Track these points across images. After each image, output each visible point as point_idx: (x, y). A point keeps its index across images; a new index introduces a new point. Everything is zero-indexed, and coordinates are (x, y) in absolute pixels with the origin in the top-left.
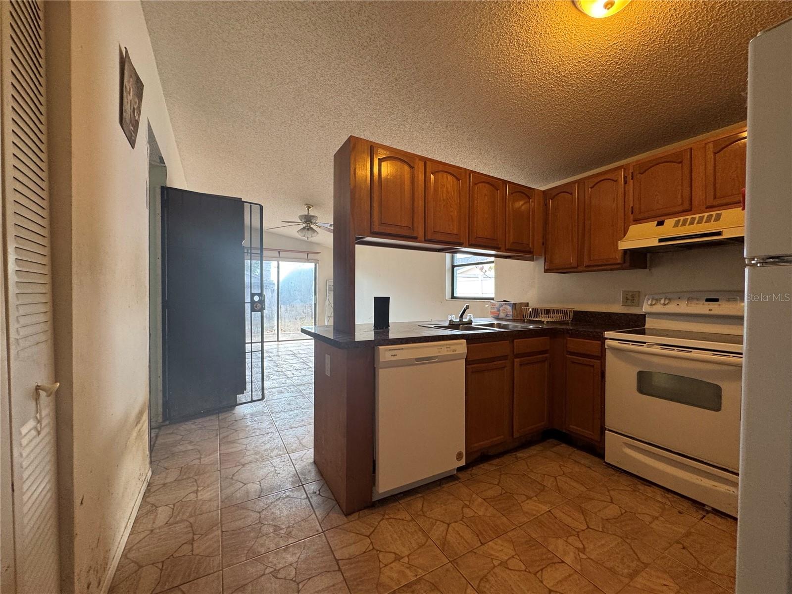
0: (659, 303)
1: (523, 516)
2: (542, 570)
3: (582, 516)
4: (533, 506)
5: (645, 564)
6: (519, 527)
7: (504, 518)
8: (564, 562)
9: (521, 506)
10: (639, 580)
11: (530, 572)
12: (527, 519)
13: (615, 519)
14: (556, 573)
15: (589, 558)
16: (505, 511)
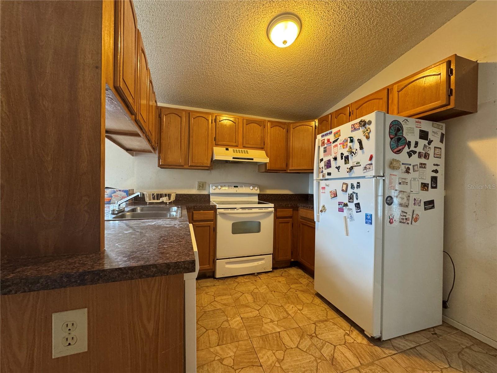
0: (217, 188)
1: (242, 332)
2: (284, 344)
3: (249, 308)
4: (235, 323)
5: (282, 306)
6: (250, 338)
7: (240, 342)
8: (279, 332)
9: (233, 328)
10: (290, 313)
11: (285, 350)
12: (244, 331)
13: (254, 299)
14: (286, 339)
15: (277, 321)
16: (234, 338)
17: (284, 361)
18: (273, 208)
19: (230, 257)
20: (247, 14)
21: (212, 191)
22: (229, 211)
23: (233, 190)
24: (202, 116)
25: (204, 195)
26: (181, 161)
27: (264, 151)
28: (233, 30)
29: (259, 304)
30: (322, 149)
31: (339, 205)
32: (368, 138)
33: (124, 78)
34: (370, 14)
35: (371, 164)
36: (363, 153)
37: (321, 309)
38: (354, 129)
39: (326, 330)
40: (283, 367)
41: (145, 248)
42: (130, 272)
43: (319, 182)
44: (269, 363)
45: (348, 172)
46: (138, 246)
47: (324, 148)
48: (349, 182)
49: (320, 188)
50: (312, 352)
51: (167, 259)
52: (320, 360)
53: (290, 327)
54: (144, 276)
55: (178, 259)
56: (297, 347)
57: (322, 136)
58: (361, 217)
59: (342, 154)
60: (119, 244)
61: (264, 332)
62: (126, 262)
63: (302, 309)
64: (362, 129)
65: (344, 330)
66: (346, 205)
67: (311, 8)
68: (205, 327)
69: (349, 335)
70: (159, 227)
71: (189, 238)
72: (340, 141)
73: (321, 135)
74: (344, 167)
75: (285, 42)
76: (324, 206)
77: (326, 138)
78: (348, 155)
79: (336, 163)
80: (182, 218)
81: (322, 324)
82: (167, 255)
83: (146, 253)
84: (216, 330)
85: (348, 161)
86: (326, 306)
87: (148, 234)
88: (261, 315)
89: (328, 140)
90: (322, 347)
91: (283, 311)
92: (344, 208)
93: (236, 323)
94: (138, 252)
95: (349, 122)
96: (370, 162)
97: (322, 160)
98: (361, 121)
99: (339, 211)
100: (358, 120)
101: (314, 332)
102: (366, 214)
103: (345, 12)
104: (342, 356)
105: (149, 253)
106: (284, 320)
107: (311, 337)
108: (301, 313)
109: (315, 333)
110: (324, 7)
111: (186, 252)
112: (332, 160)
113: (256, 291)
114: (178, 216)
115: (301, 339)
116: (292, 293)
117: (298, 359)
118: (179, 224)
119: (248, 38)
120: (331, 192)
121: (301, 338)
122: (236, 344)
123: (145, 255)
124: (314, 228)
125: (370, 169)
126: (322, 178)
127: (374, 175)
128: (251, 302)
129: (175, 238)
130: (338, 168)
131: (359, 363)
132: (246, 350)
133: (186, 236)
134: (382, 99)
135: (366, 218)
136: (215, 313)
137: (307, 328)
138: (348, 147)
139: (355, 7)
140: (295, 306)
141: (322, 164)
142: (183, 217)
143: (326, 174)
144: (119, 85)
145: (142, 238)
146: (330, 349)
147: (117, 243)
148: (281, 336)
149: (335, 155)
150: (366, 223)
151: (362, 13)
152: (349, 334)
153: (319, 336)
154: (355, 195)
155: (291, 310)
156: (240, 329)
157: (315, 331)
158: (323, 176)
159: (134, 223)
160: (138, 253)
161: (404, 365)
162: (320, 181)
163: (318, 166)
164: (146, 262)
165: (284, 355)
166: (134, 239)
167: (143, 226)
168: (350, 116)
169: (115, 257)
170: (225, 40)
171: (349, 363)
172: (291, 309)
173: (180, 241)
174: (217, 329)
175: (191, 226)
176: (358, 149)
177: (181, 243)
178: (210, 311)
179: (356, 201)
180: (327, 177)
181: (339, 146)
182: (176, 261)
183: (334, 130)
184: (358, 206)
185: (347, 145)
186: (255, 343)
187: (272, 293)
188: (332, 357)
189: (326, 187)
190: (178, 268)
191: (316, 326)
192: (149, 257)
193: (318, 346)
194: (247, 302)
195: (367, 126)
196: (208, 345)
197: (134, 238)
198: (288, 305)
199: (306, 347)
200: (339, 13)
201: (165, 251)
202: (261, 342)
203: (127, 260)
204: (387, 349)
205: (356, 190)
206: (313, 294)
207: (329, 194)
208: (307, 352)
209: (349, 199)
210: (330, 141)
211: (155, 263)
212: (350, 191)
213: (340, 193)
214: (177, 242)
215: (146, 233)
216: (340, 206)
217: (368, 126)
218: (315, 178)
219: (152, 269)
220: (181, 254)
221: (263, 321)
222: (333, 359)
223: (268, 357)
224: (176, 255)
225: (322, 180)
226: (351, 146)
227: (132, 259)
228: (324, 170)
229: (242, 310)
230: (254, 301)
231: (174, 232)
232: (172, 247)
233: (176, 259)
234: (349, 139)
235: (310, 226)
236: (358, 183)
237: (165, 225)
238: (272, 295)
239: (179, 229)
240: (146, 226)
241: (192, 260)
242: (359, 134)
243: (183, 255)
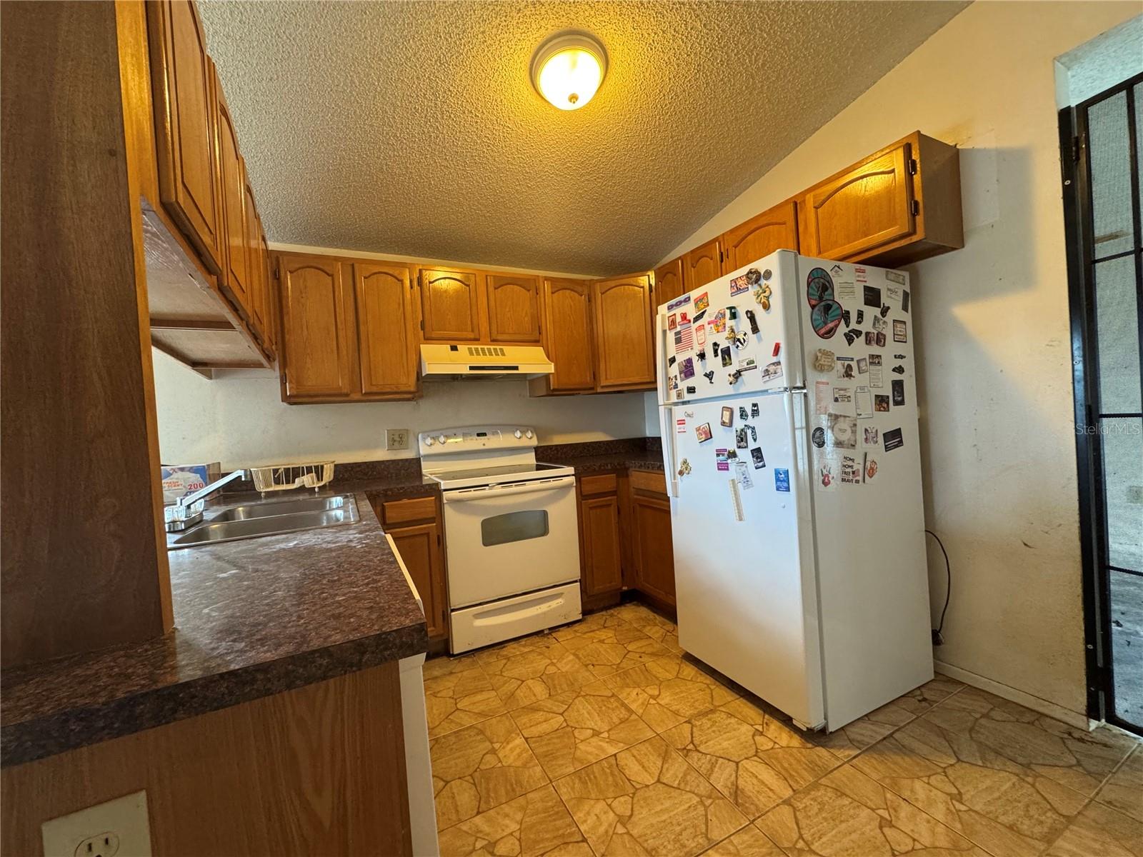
0: (437, 442)
1: (531, 770)
2: (629, 780)
3: (541, 713)
4: (513, 751)
5: (613, 695)
6: (551, 782)
7: (530, 796)
8: (615, 755)
9: (509, 766)
10: (633, 707)
11: (634, 794)
12: (536, 768)
13: (550, 689)
14: (632, 768)
15: (608, 731)
16: (516, 790)
17: (634, 819)
18: (573, 475)
19: (482, 601)
20: (482, 29)
21: (424, 450)
22: (472, 493)
23: (476, 443)
24: (386, 271)
25: (407, 460)
26: (340, 384)
27: (542, 348)
28: (451, 67)
29: (561, 698)
30: (671, 336)
31: (718, 455)
32: (766, 307)
33: (185, 181)
34: (749, 42)
35: (779, 363)
36: (760, 339)
37: (698, 688)
38: (737, 289)
39: (714, 731)
40: (635, 832)
41: (286, 610)
42: (260, 676)
43: (671, 410)
44: (602, 830)
45: (731, 383)
46: (267, 608)
47: (676, 334)
48: (736, 404)
49: (675, 422)
50: (691, 786)
51: (354, 630)
52: (710, 801)
53: (637, 740)
54: (298, 682)
55: (383, 626)
56: (658, 781)
57: (670, 308)
58: (765, 477)
59: (715, 344)
60: (212, 610)
61: (581, 761)
62: (246, 652)
63: (659, 695)
64: (753, 289)
65: (752, 725)
66: (733, 455)
67: (626, 22)
68: (440, 775)
69: (761, 734)
70: (309, 551)
71: (395, 570)
72: (710, 316)
73: (666, 305)
74: (723, 374)
75: (573, 98)
76: (685, 462)
77: (678, 311)
78: (729, 347)
79: (704, 366)
80: (364, 523)
81: (704, 720)
82: (352, 620)
83: (294, 621)
84: (469, 778)
85: (730, 359)
86: (708, 680)
87: (284, 572)
88: (571, 724)
89: (684, 317)
90: (712, 769)
91: (617, 707)
92: (729, 461)
93: (515, 753)
94: (269, 622)
95: (722, 276)
96: (775, 359)
97: (673, 360)
98: (750, 272)
99: (719, 469)
100: (744, 271)
101: (690, 740)
102: (776, 470)
103: (698, 35)
104: (755, 781)
105: (302, 621)
106: (622, 726)
107: (686, 752)
108: (658, 703)
109: (692, 742)
110: (654, 23)
111: (398, 606)
112: (695, 359)
113: (552, 670)
114: (352, 520)
115: (664, 760)
116: (633, 662)
117: (664, 807)
118: (360, 538)
119: (487, 85)
120: (698, 429)
121: (664, 758)
122: (522, 801)
123: (292, 626)
124: (668, 512)
125: (775, 373)
126: (676, 401)
127: (785, 386)
128: (544, 697)
129: (359, 574)
130: (709, 376)
131: (790, 789)
132: (545, 810)
133: (385, 566)
134: (784, 224)
135: (778, 480)
136: (461, 739)
137: (674, 734)
138: (727, 329)
139: (718, 25)
140: (643, 690)
141: (674, 370)
142: (366, 520)
143: (685, 391)
144: (174, 200)
145: (271, 586)
146: (728, 771)
147: (207, 607)
148: (622, 763)
149: (701, 348)
150: (778, 489)
151: (734, 38)
152: (762, 732)
153: (702, 748)
154: (749, 432)
155: (634, 701)
156: (525, 766)
157: (692, 737)
158: (679, 396)
159: (239, 549)
160: (271, 624)
161: (875, 776)
162: (673, 407)
163: (667, 373)
164: (300, 645)
165: (632, 805)
166: (250, 590)
167: (266, 554)
168: (722, 261)
169: (211, 643)
170: (432, 88)
171: (771, 794)
172: (634, 698)
173: (376, 581)
174: (471, 775)
175: (389, 537)
176: (749, 332)
177: (380, 584)
178: (449, 735)
179: (752, 445)
180: (687, 397)
181: (707, 327)
182: (378, 632)
183: (695, 294)
184: (757, 454)
185: (724, 324)
186: (563, 790)
187: (588, 670)
188: (734, 787)
189: (687, 420)
190: (386, 649)
191: (693, 726)
192: (304, 633)
193: (703, 771)
194: (533, 698)
195: (763, 282)
196: (454, 817)
197: (248, 587)
198: (628, 690)
199: (677, 777)
200: (687, 37)
201: (342, 609)
202: (577, 785)
203: (246, 646)
204: (840, 749)
205: (751, 421)
206: (677, 657)
207: (695, 433)
208: (682, 786)
209: (739, 442)
210: (688, 318)
211: (326, 645)
212: (739, 424)
213: (717, 430)
214: (367, 584)
215: (278, 571)
216: (721, 457)
217: (765, 282)
218: (661, 402)
219: (319, 661)
220: (386, 613)
221: (575, 738)
222: (736, 792)
223: (598, 817)
224: (374, 617)
225: (676, 404)
226: (734, 328)
227: (259, 643)
228: (678, 382)
229: (523, 721)
230: (550, 695)
231: (352, 559)
232: (358, 598)
233: (376, 627)
234: (728, 312)
235: (659, 507)
236: (755, 405)
237: (324, 546)
238: (588, 674)
239: (362, 550)
240: (275, 552)
241: (419, 622)
242: (747, 301)
243: (393, 613)
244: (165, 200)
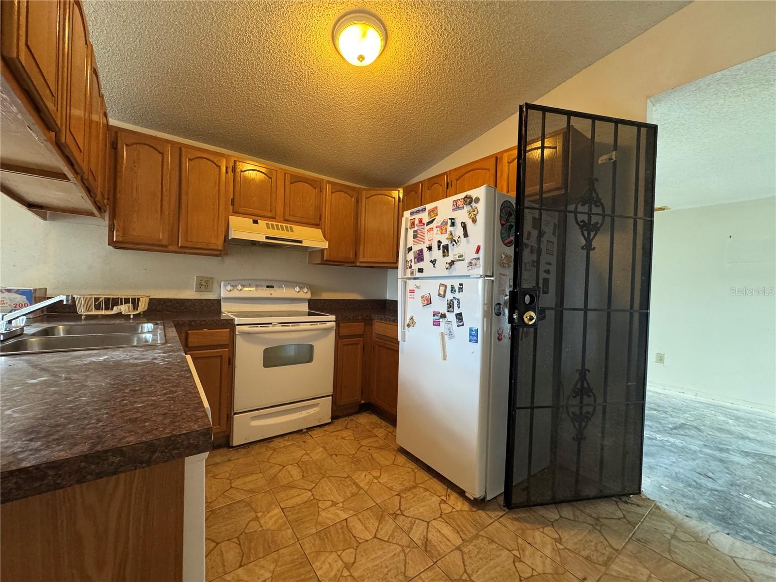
0: (236, 289)
1: (284, 532)
2: (355, 537)
3: (295, 490)
4: (272, 519)
5: (349, 476)
6: (298, 541)
7: (281, 551)
8: (346, 519)
9: (267, 530)
10: (362, 485)
11: (357, 547)
12: (288, 530)
13: (303, 472)
14: (357, 528)
15: (343, 502)
16: (271, 546)
17: (356, 564)
18: (334, 321)
19: (258, 407)
21: (224, 293)
22: (259, 329)
23: (265, 293)
24: (208, 157)
25: (210, 300)
26: (161, 237)
27: (320, 230)
28: (274, 15)
29: (311, 479)
30: (411, 233)
31: (434, 315)
32: (474, 221)
33: (29, 44)
34: (479, 48)
35: (478, 259)
36: (468, 242)
37: (406, 471)
38: (456, 207)
39: (415, 501)
40: (356, 575)
41: (88, 413)
42: (51, 473)
43: (406, 282)
44: (333, 573)
45: (447, 269)
46: (69, 411)
47: (415, 232)
48: (449, 283)
49: (408, 291)
50: (397, 540)
51: (147, 433)
52: (409, 549)
53: (362, 508)
54: (89, 477)
55: (174, 430)
56: (375, 537)
57: (412, 214)
58: (464, 332)
59: (439, 242)
60: (14, 412)
61: (321, 524)
62: (40, 450)
63: (380, 476)
64: (467, 208)
65: (439, 496)
66: (443, 316)
67: (402, 14)
68: (212, 538)
69: (445, 502)
70: (118, 365)
71: (190, 384)
72: (438, 222)
73: (409, 212)
74: (442, 262)
75: (361, 58)
76: (412, 318)
77: (417, 217)
78: (448, 245)
79: (431, 256)
80: (169, 345)
81: (409, 493)
82: (147, 424)
83: (94, 423)
84: (235, 540)
85: (448, 252)
86: (413, 466)
87: (91, 381)
88: (317, 497)
89: (421, 221)
90: (411, 528)
91: (350, 485)
92: (441, 320)
93: (273, 519)
94: (69, 424)
95: (446, 197)
96: (476, 256)
97: (410, 249)
98: (466, 197)
99: (434, 325)
100: (462, 195)
101: (398, 507)
102: (470, 328)
103: (448, 35)
104: (438, 534)
105: (101, 424)
106: (353, 498)
107: (395, 516)
108: (379, 482)
109: (400, 509)
110: (421, 19)
111: (189, 413)
112: (425, 250)
113: (306, 458)
114: (159, 342)
115: (380, 522)
116: (364, 453)
117: (377, 555)
118: (164, 357)
119: (300, 35)
120: (422, 297)
121: (380, 521)
122: (275, 555)
123: (90, 428)
124: (397, 352)
125: (476, 265)
126: (410, 276)
127: (481, 274)
128: (298, 478)
129: (158, 386)
130: (433, 262)
131: (460, 539)
132: (292, 561)
133: (182, 380)
134: (489, 170)
135: (471, 335)
136: (233, 510)
137: (388, 503)
138: (448, 232)
139: (461, 31)
140: (369, 473)
141: (411, 256)
142: (172, 343)
143: (417, 270)
145: (76, 392)
146: (421, 528)
147: (10, 409)
148: (350, 525)
149: (430, 243)
150: (470, 341)
151: (470, 42)
152: (445, 501)
153: (406, 513)
154: (456, 302)
155: (362, 481)
156: (280, 529)
157: (400, 505)
158: (412, 273)
159: (52, 360)
160: (70, 426)
161: (512, 529)
162: (408, 281)
163: (405, 258)
164: (95, 445)
165: (356, 554)
166: (56, 395)
167: (78, 365)
168: (447, 188)
169: (7, 442)
170: (258, 28)
171: (448, 543)
172: (363, 478)
173: (172, 392)
174: (237, 538)
175: (189, 358)
176: (462, 236)
177: (175, 395)
178: (222, 508)
179: (457, 311)
180: (418, 275)
181: (435, 230)
182: (169, 435)
183: (429, 207)
184: (459, 317)
185: (446, 229)
186: (307, 546)
187: (332, 459)
188: (425, 540)
189: (416, 290)
190: (174, 449)
191: (401, 497)
192: (101, 434)
193: (405, 528)
194: (291, 479)
195: (473, 204)
196: (221, 570)
197: (55, 393)
198: (359, 473)
199: (388, 533)
200: (441, 34)
201: (139, 415)
202: (318, 542)
203: (42, 445)
204: (492, 511)
205: (457, 295)
206: (394, 450)
207: (420, 300)
208: (391, 540)
209: (448, 308)
210: (423, 222)
211: (119, 445)
212: (449, 296)
213: (435, 298)
214: (165, 394)
215: (85, 380)
216: (436, 317)
217: (475, 205)
218: (400, 276)
219: (111, 459)
220: (178, 419)
221: (319, 507)
222: (426, 543)
223: (330, 565)
224: (167, 421)
225: (409, 279)
226: (453, 232)
227: (55, 443)
228: (413, 264)
229: (282, 495)
230: (303, 477)
231: (154, 373)
232: (155, 405)
233: (167, 431)
234: (449, 222)
235: (391, 348)
236: (461, 285)
237: (131, 361)
238: (332, 461)
239: (165, 366)
240: (86, 364)
241: (206, 427)
242: (462, 216)
243: (183, 419)
244: (6, 54)
